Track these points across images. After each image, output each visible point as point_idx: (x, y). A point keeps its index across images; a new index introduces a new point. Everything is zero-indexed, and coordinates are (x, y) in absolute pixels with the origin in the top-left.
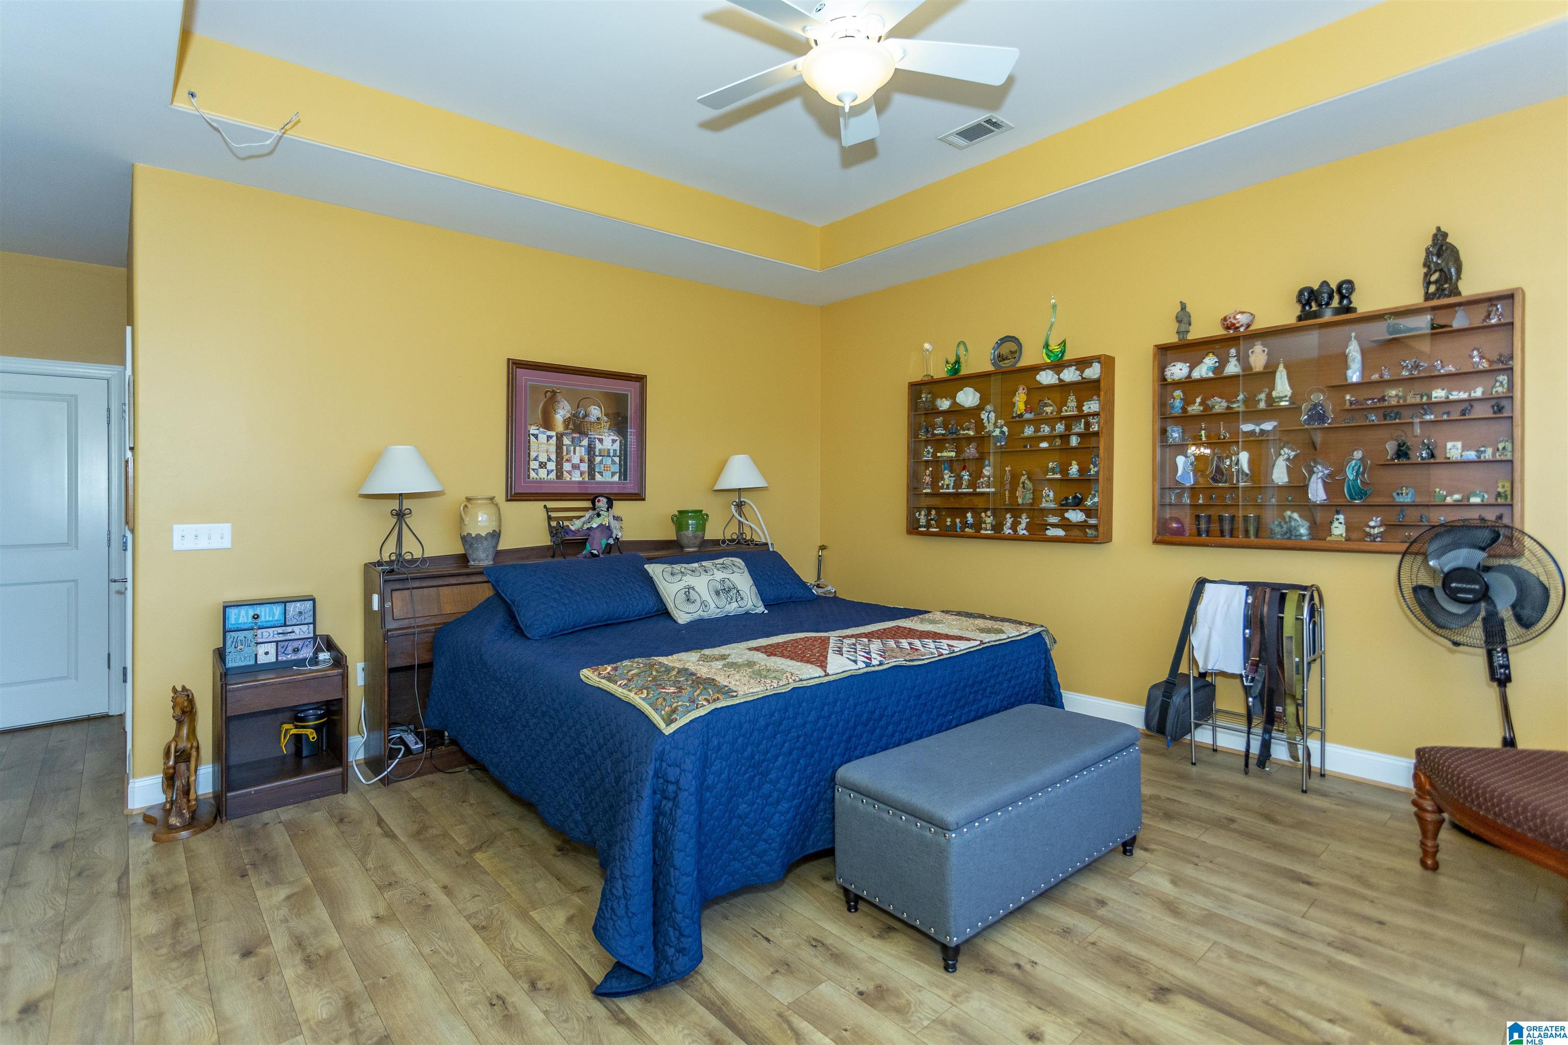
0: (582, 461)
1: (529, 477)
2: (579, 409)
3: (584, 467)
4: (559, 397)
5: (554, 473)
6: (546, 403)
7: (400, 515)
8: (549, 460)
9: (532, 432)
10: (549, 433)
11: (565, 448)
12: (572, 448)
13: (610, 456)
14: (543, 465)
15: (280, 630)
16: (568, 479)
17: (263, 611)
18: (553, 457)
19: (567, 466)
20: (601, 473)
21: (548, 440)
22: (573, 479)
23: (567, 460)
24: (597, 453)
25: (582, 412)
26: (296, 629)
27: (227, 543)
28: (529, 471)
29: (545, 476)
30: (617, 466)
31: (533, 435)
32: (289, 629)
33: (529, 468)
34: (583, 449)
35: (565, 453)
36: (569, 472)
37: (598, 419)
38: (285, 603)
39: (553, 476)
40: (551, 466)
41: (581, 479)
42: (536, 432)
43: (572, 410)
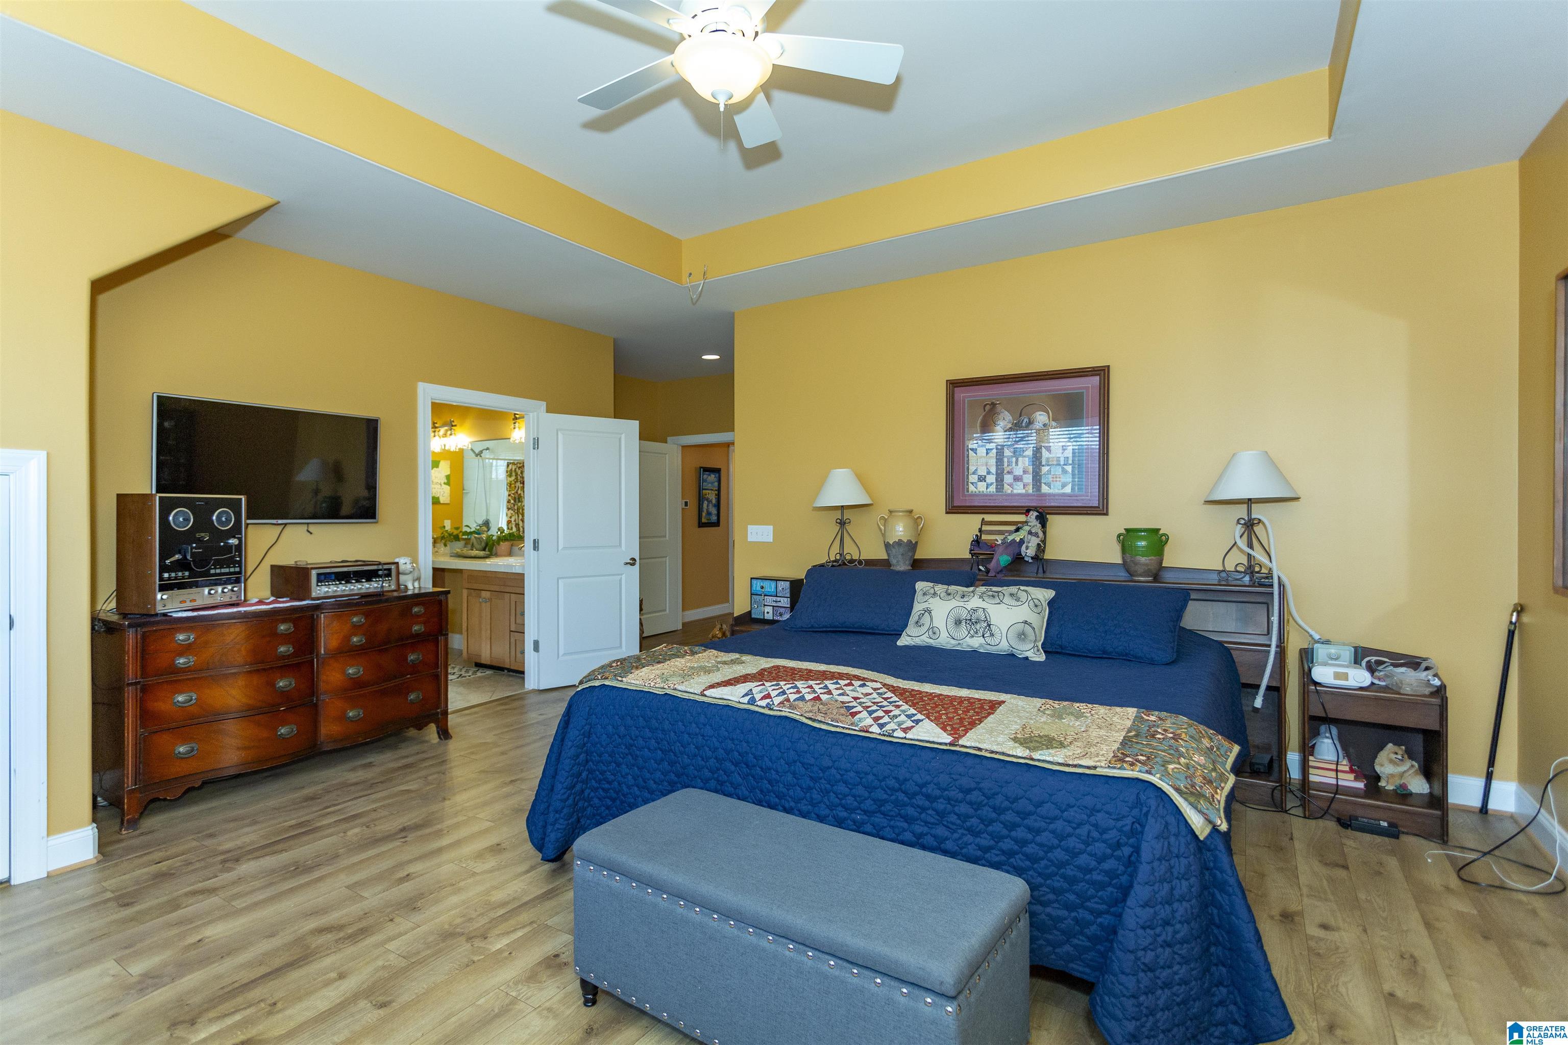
0: (1025, 472)
1: (968, 491)
2: (1022, 418)
3: (1028, 478)
4: (999, 408)
5: (994, 486)
6: (984, 416)
7: (842, 523)
8: (989, 473)
9: (970, 446)
10: (989, 446)
11: (1006, 460)
12: (1014, 459)
13: (1059, 465)
14: (982, 479)
15: (774, 598)
16: (1009, 492)
17: (766, 584)
18: (993, 470)
19: (1008, 479)
20: (1049, 485)
21: (987, 453)
22: (1015, 491)
23: (1009, 472)
24: (1044, 463)
25: (1026, 420)
26: (782, 599)
27: (770, 539)
28: (968, 485)
29: (985, 490)
30: (1069, 479)
31: (972, 450)
32: (779, 599)
33: (968, 482)
34: (1027, 459)
35: (1006, 464)
36: (1010, 485)
37: (1045, 425)
38: (777, 580)
39: (992, 489)
40: (991, 479)
41: (1024, 491)
42: (975, 446)
43: (1014, 420)
